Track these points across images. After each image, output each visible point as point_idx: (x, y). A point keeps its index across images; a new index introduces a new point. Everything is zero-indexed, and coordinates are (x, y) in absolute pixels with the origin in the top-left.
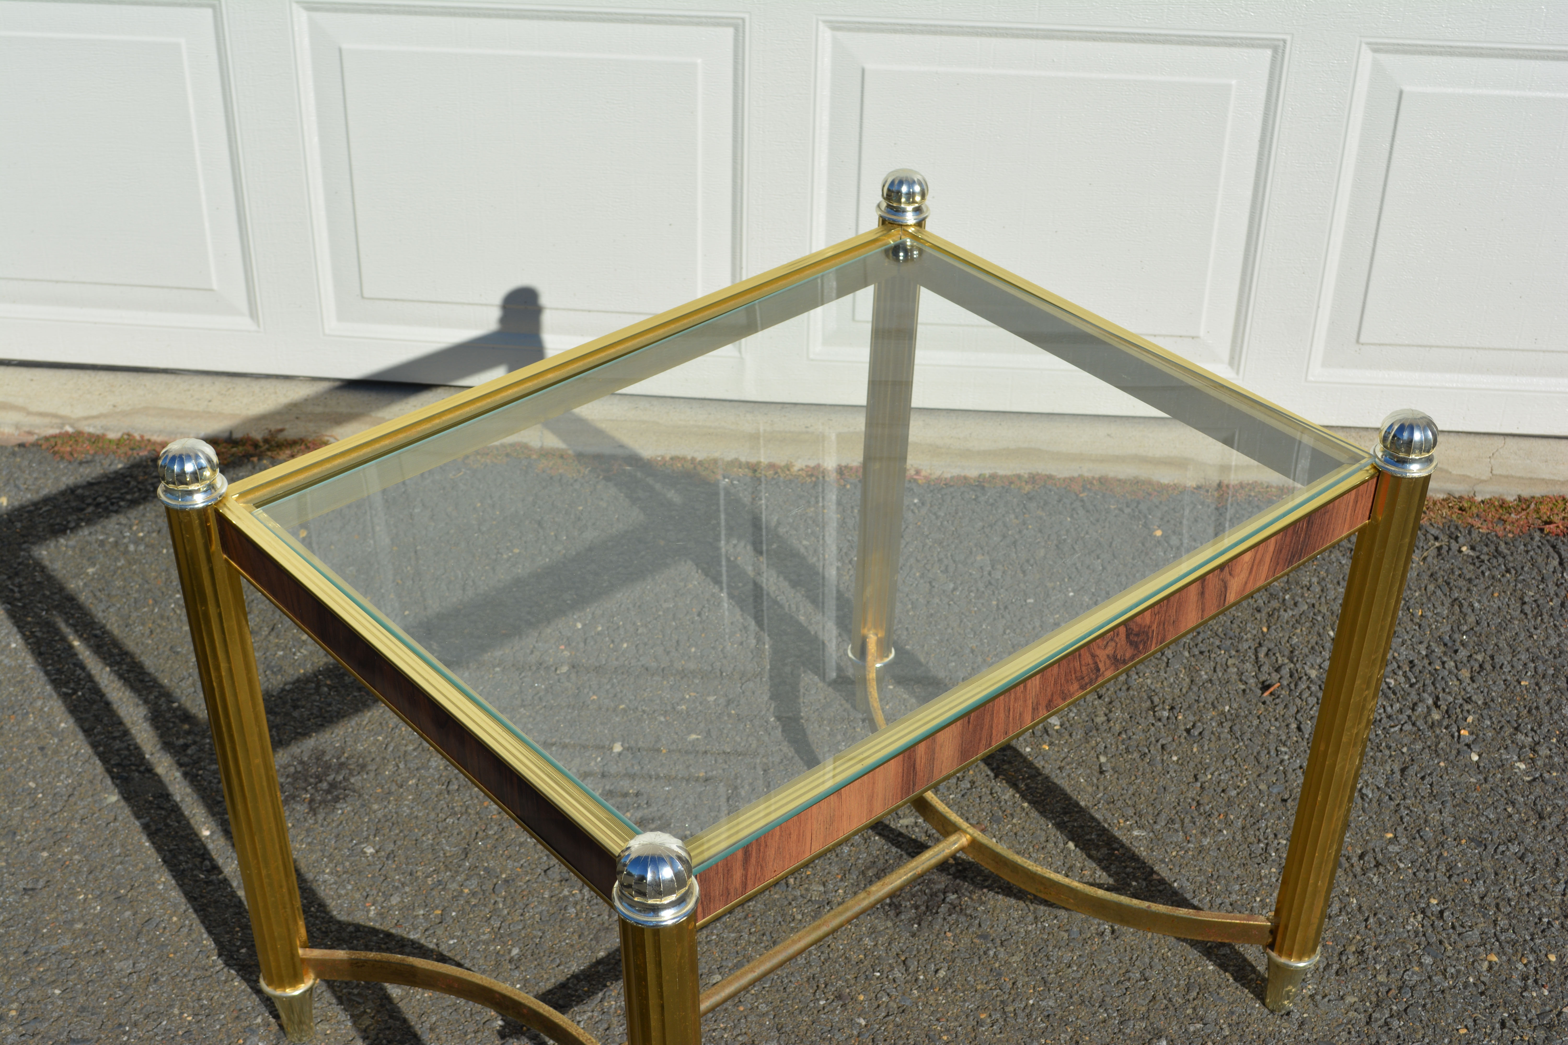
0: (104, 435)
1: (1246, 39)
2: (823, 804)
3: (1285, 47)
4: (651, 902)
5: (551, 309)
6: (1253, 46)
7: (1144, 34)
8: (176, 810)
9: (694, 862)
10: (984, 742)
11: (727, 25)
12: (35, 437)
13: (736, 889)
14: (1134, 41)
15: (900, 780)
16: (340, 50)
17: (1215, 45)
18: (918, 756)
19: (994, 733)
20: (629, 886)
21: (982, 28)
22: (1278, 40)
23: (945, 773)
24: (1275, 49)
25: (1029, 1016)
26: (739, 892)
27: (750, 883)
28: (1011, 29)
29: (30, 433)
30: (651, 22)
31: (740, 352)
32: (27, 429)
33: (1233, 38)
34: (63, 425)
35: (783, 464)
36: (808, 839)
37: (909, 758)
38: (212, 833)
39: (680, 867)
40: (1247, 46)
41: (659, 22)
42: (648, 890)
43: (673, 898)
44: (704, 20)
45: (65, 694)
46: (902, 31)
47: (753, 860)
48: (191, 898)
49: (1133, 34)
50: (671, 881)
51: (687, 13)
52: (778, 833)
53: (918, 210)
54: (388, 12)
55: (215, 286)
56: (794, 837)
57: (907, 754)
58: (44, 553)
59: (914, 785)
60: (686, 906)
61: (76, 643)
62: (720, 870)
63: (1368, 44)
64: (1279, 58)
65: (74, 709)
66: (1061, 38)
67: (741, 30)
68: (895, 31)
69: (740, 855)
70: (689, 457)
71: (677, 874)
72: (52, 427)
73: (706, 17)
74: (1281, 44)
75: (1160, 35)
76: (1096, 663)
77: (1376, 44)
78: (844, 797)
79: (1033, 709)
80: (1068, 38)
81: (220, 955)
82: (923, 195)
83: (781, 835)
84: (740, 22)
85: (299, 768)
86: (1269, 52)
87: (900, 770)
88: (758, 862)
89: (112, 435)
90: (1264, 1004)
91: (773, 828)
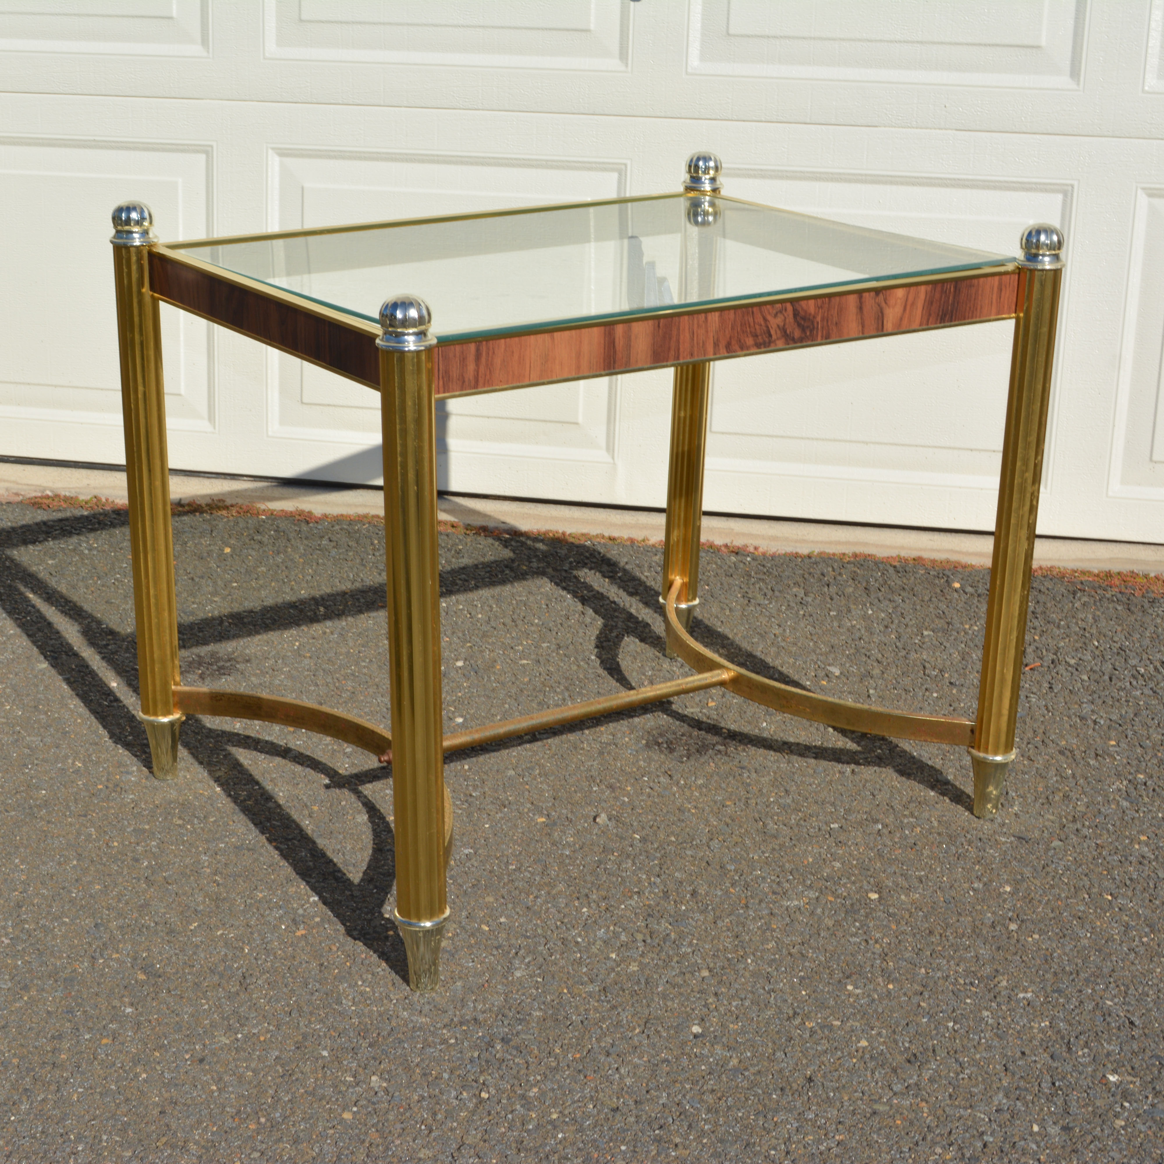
0: (77, 497)
1: (1040, 184)
2: (539, 338)
3: (1073, 191)
5: (457, 415)
6: (1046, 191)
7: (954, 179)
8: (93, 674)
11: (613, 170)
12: (21, 498)
14: (946, 186)
15: (602, 351)
16: (303, 188)
17: (1015, 189)
18: (617, 336)
19: (681, 350)
21: (820, 173)
22: (1067, 185)
24: (1065, 194)
26: (472, 384)
27: (481, 380)
28: (844, 174)
29: (17, 494)
30: (552, 167)
31: (613, 458)
32: (15, 491)
33: (1029, 183)
34: (45, 490)
35: (640, 539)
37: (610, 334)
38: (118, 684)
40: (1041, 191)
41: (558, 168)
44: (594, 165)
45: (17, 619)
46: (755, 176)
47: (483, 360)
48: (94, 712)
49: (946, 179)
51: (580, 159)
52: (503, 346)
53: (713, 180)
54: (343, 158)
55: (183, 392)
57: (607, 328)
58: (15, 552)
59: (614, 362)
61: (31, 596)
62: (457, 354)
63: (1143, 189)
64: (1069, 201)
65: (23, 626)
66: (885, 183)
67: (623, 174)
68: (749, 176)
70: (560, 531)
72: (36, 491)
73: (595, 163)
74: (1070, 188)
75: (968, 180)
76: (767, 327)
77: (1151, 189)
79: (714, 343)
80: (892, 183)
81: (110, 738)
82: (716, 169)
83: (505, 349)
84: (623, 167)
85: (196, 659)
86: (1060, 197)
87: (602, 342)
88: (487, 365)
89: (82, 498)
90: (972, 814)
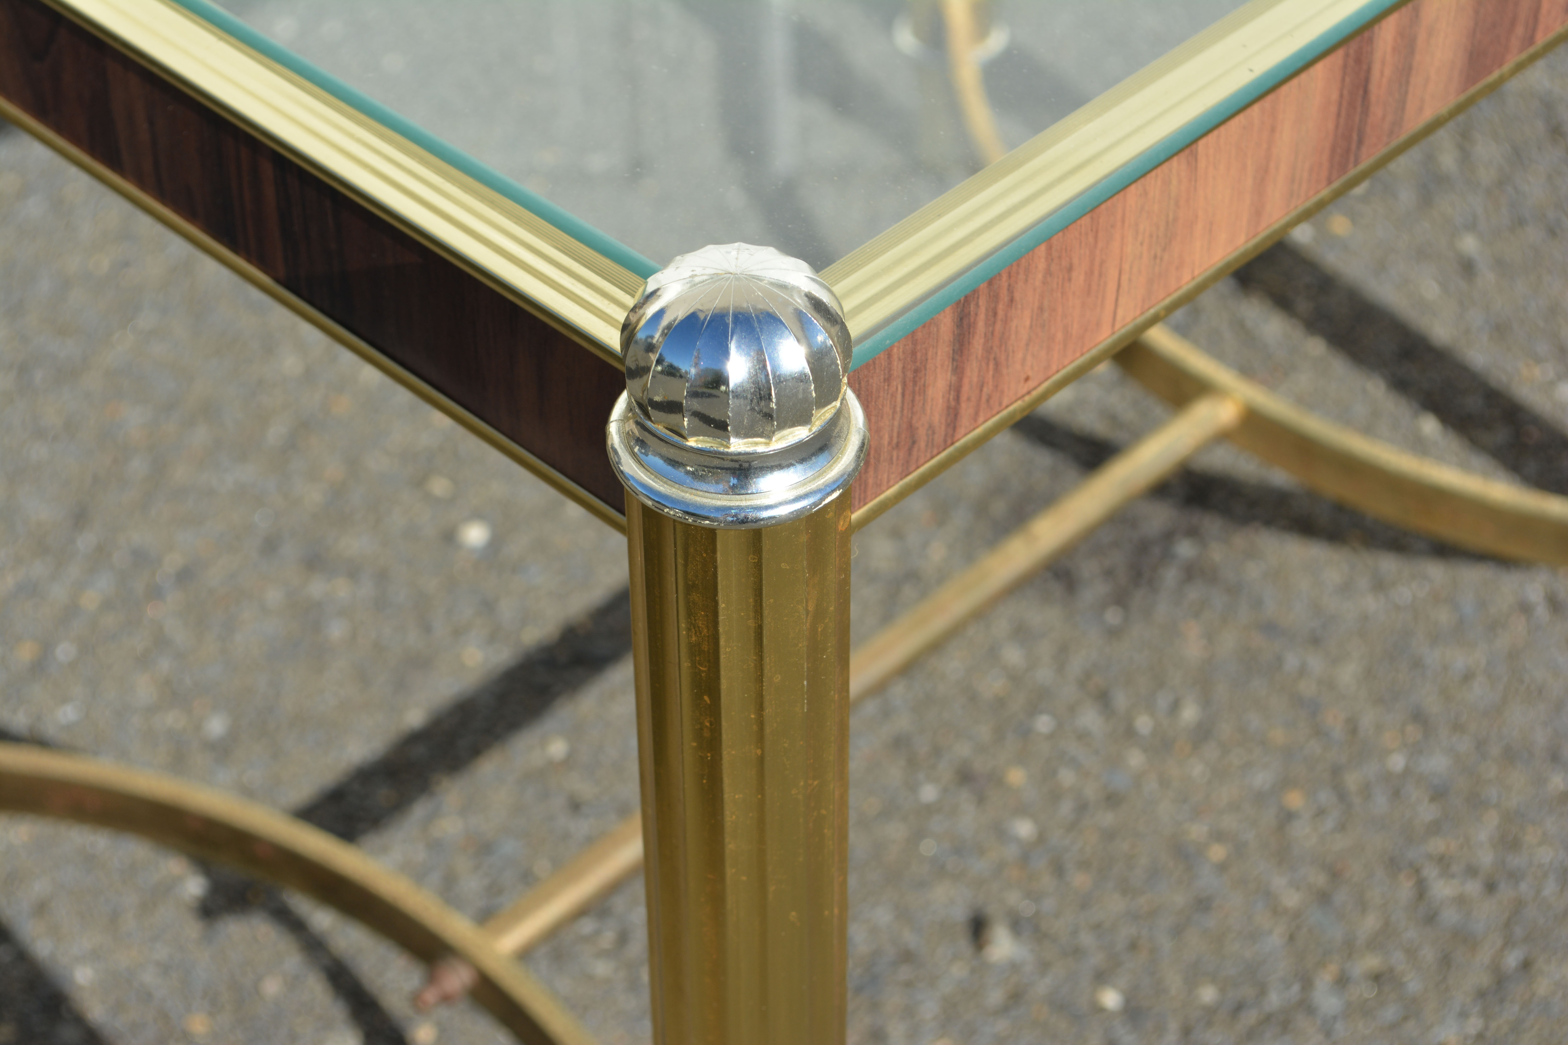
2: (1154, 182)
4: (737, 445)
9: (855, 328)
10: (1520, 30)
13: (931, 427)
15: (1331, 126)
18: (1378, 56)
20: (673, 407)
23: (1428, 115)
25: (1396, 794)
26: (939, 438)
27: (966, 410)
36: (1112, 286)
37: (1358, 61)
39: (821, 338)
42: (733, 409)
43: (800, 433)
47: (978, 344)
50: (801, 378)
52: (1042, 265)
56: (1079, 277)
57: (1353, 46)
59: (1360, 142)
60: (834, 459)
62: (897, 366)
69: (947, 325)
71: (817, 359)
78: (1202, 163)
83: (1048, 272)
87: (1335, 96)
88: (988, 350)
91: (1031, 250)
